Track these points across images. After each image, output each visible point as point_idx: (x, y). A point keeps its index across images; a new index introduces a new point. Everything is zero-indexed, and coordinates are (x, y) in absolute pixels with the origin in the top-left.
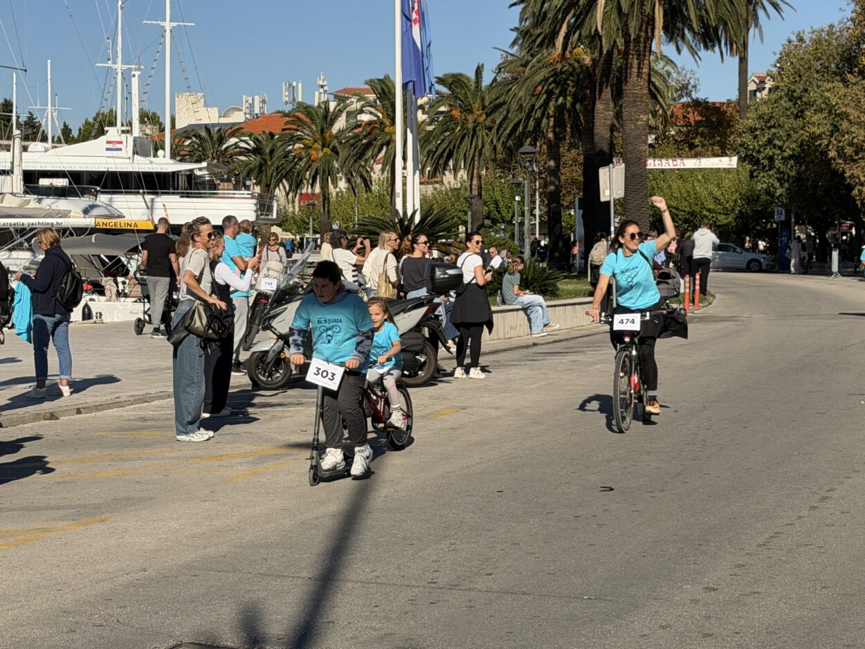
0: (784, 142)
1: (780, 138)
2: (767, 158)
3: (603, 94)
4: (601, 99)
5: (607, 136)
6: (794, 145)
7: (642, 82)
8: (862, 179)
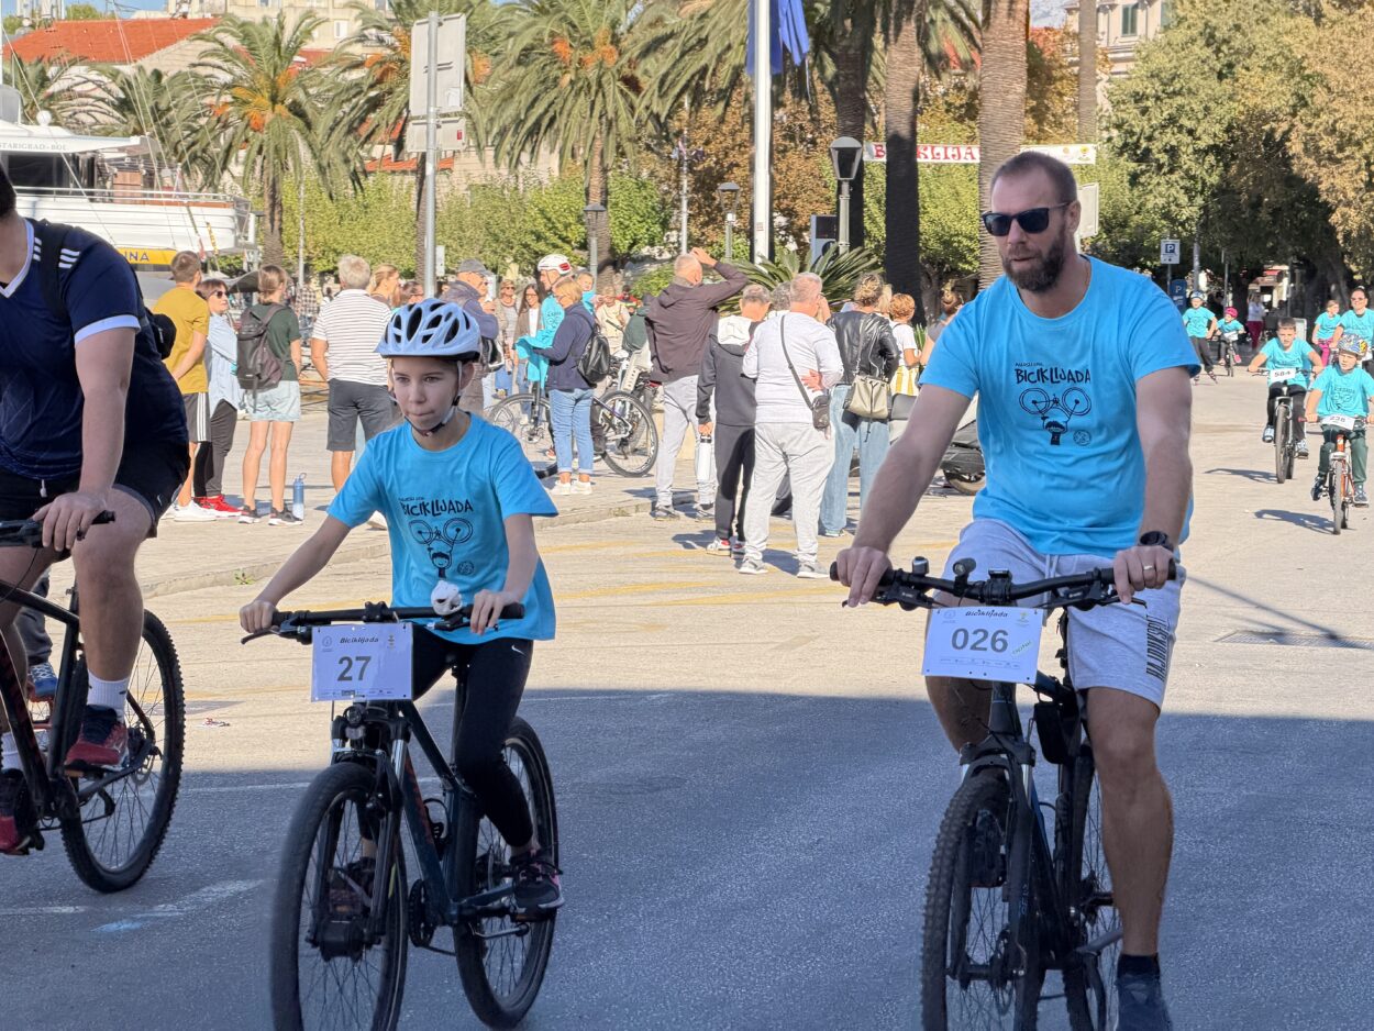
0: (1198, 120)
1: (1191, 114)
2: (1166, 151)
3: (902, 34)
4: (900, 42)
5: (909, 110)
6: (1217, 128)
7: (1018, 27)
8: (1351, 194)
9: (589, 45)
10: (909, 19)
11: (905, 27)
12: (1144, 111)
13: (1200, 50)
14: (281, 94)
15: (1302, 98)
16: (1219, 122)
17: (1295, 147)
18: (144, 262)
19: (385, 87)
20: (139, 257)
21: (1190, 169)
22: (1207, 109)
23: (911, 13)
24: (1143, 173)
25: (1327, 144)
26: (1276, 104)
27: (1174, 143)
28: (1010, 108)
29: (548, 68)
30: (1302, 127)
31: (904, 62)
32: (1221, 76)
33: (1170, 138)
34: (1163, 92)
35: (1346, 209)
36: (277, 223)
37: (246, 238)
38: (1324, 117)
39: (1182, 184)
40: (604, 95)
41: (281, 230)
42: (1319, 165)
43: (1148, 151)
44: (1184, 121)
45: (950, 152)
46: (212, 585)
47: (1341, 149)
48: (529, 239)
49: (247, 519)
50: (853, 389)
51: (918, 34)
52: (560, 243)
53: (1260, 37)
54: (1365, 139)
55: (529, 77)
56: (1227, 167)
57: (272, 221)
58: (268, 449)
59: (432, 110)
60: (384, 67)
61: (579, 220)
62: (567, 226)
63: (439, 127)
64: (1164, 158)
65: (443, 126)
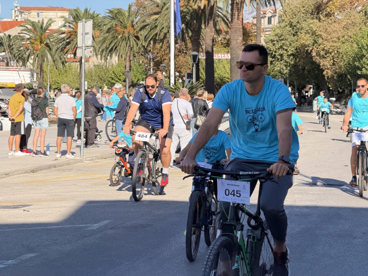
0: (288, 47)
1: (286, 45)
2: (280, 55)
3: (209, 24)
4: (208, 27)
5: (211, 44)
6: (293, 49)
7: (240, 22)
8: (329, 66)
9: (126, 27)
10: (211, 20)
11: (210, 23)
12: (274, 44)
13: (288, 28)
14: (43, 41)
15: (315, 41)
16: (294, 47)
17: (314, 54)
18: (6, 86)
19: (71, 39)
20: (5, 85)
21: (286, 60)
22: (290, 44)
23: (211, 19)
24: (274, 61)
25: (322, 53)
26: (309, 42)
27: (282, 53)
28: (238, 44)
29: (115, 34)
30: (315, 49)
31: (210, 32)
32: (294, 35)
33: (281, 52)
34: (279, 39)
35: (327, 70)
36: (42, 76)
37: (34, 80)
38: (321, 46)
39: (284, 64)
40: (130, 41)
41: (43, 77)
42: (320, 59)
43: (275, 55)
44: (284, 47)
45: (222, 56)
46: (25, 173)
47: (326, 54)
48: (110, 79)
49: (34, 155)
50: (197, 119)
51: (214, 24)
52: (118, 80)
53: (304, 24)
54: (332, 52)
55: (110, 36)
56: (296, 59)
57: (41, 75)
58: (40, 136)
59: (84, 45)
60: (71, 33)
61: (123, 74)
62: (120, 76)
63: (85, 50)
64: (279, 57)
65: (87, 49)
